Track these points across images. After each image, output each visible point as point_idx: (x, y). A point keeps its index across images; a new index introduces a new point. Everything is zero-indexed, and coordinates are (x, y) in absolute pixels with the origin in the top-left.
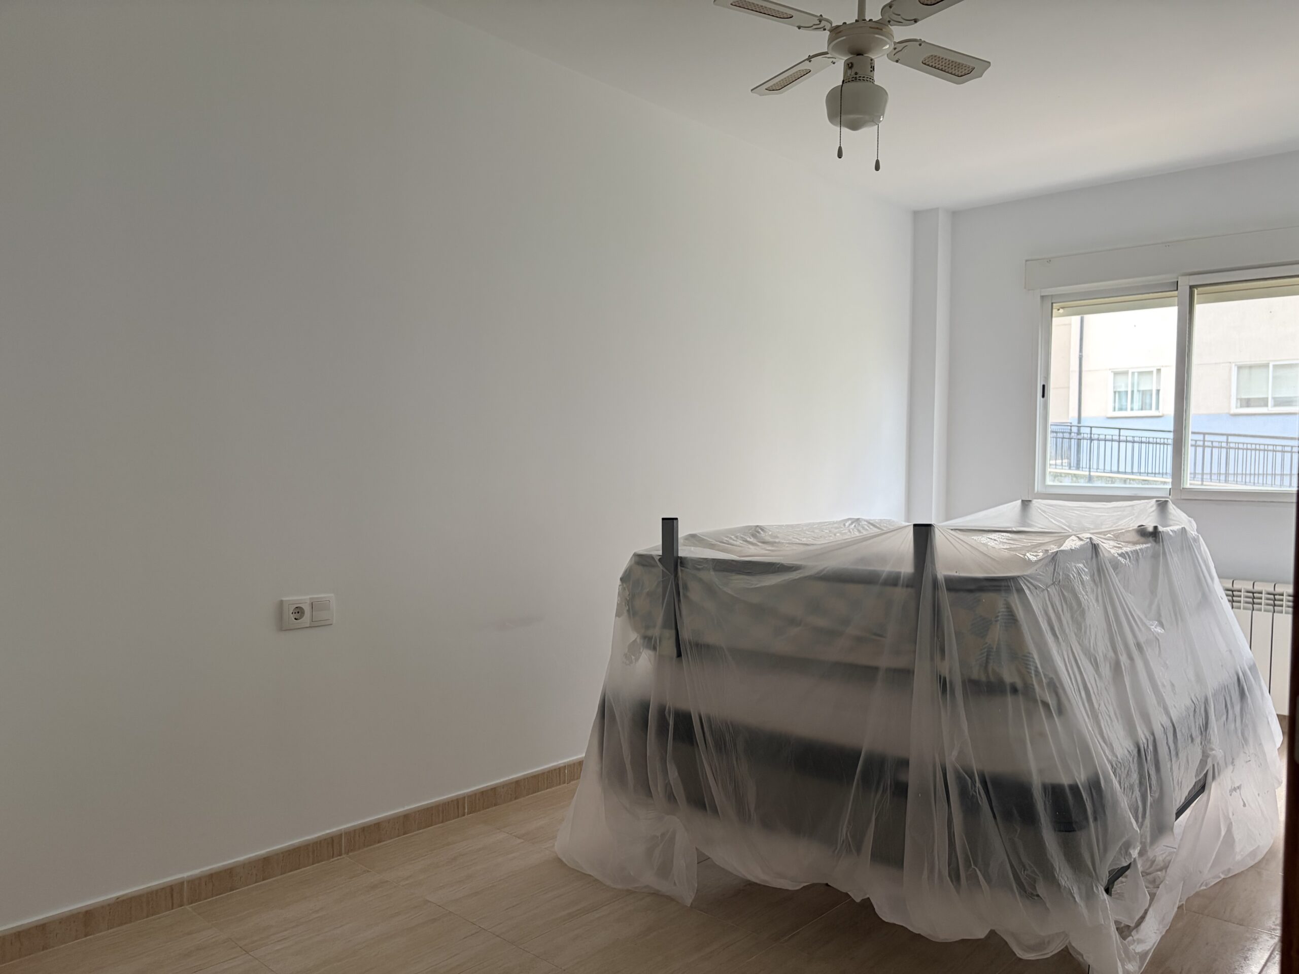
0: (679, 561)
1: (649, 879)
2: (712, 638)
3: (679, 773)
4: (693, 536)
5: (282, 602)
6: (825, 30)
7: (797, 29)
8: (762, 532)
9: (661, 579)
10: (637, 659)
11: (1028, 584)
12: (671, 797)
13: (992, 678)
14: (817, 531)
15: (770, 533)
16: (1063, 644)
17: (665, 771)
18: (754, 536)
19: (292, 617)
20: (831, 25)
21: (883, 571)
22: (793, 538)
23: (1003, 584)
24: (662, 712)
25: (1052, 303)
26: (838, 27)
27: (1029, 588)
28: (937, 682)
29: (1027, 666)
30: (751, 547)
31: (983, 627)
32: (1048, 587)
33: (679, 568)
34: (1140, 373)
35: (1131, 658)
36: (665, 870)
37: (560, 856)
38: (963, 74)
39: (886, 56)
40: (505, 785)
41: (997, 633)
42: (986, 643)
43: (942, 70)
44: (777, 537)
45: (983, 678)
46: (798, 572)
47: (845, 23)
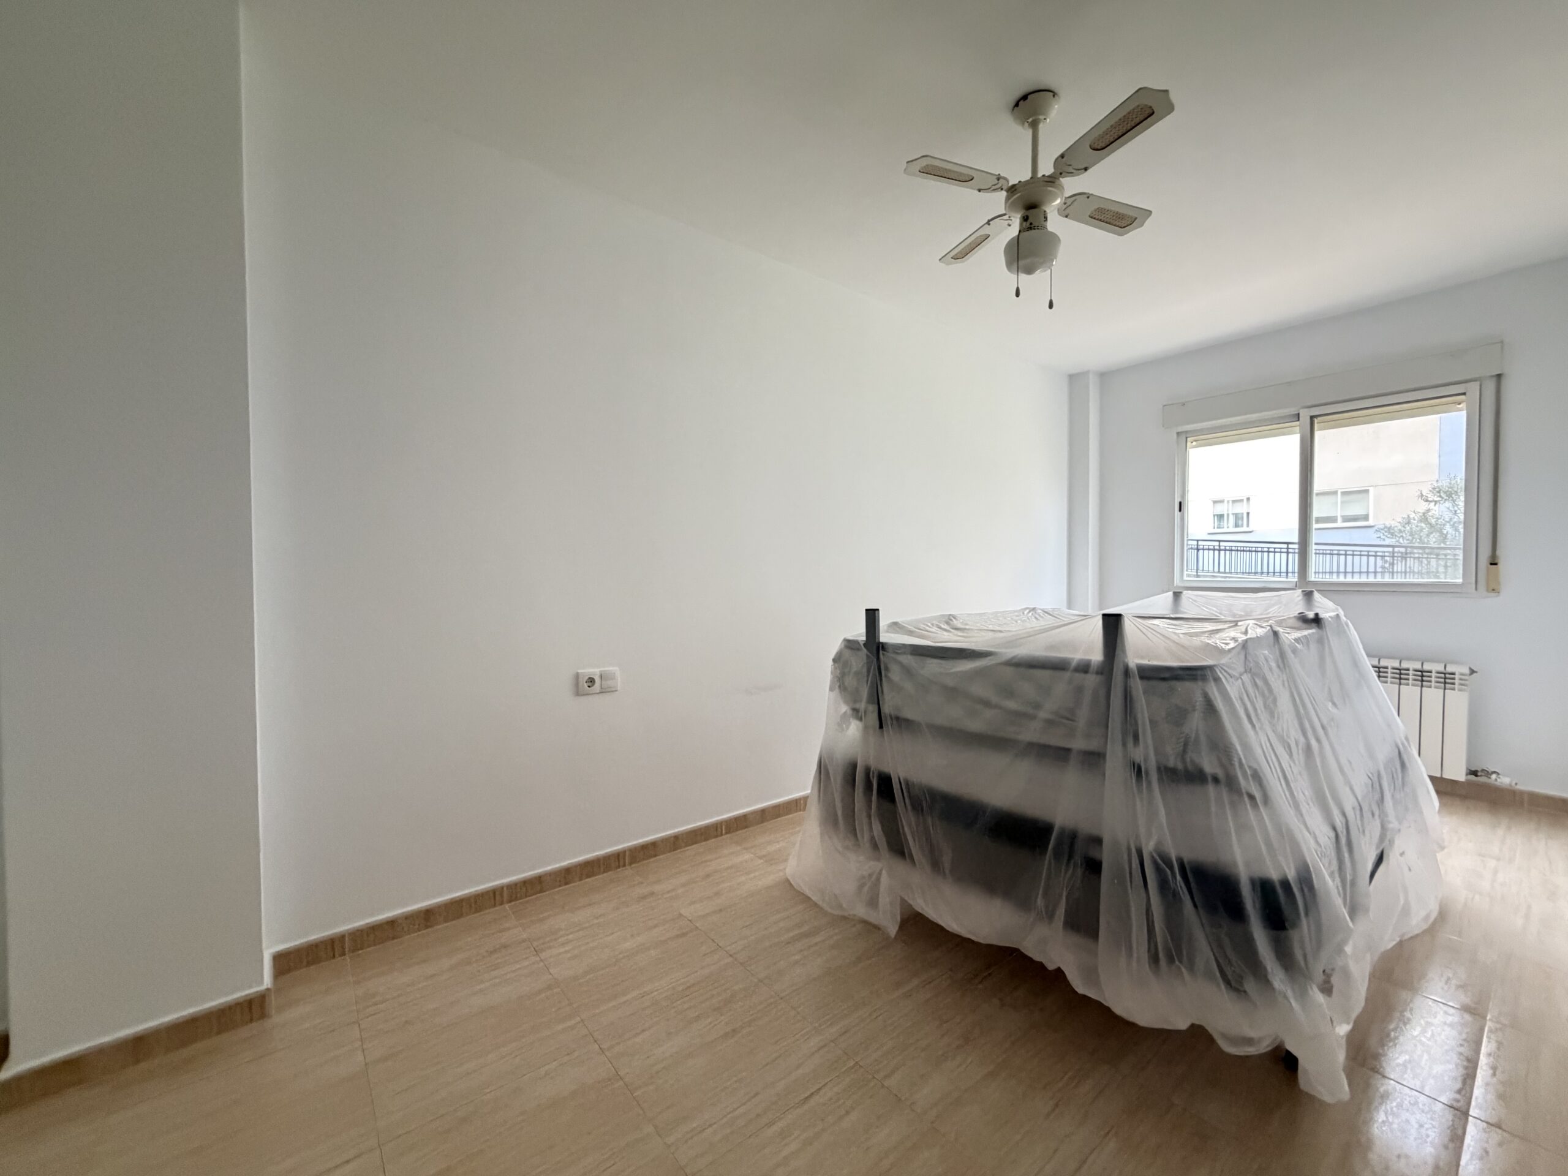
0: (881, 646)
1: (861, 911)
2: (908, 713)
3: (882, 829)
4: (895, 624)
5: (578, 673)
6: (1002, 189)
7: (977, 192)
8: (954, 620)
9: (865, 661)
10: (848, 728)
11: (1225, 674)
12: (875, 846)
13: (1190, 767)
14: (1001, 619)
15: (961, 621)
16: (1260, 733)
17: (870, 824)
18: (947, 623)
19: (586, 685)
20: (1008, 184)
21: (1073, 659)
22: (981, 625)
23: (1199, 672)
24: (867, 771)
25: (1187, 438)
26: (1014, 186)
27: (1225, 676)
28: (1131, 768)
29: (1230, 759)
30: (945, 633)
31: (1179, 716)
32: (1241, 675)
33: (881, 652)
34: (1234, 501)
35: (1318, 740)
36: (873, 902)
37: (789, 878)
38: (1125, 225)
39: (1056, 212)
40: (754, 812)
41: (1196, 722)
42: (1184, 733)
43: (1106, 223)
44: (967, 624)
45: (1180, 766)
46: (989, 658)
47: (1020, 182)
